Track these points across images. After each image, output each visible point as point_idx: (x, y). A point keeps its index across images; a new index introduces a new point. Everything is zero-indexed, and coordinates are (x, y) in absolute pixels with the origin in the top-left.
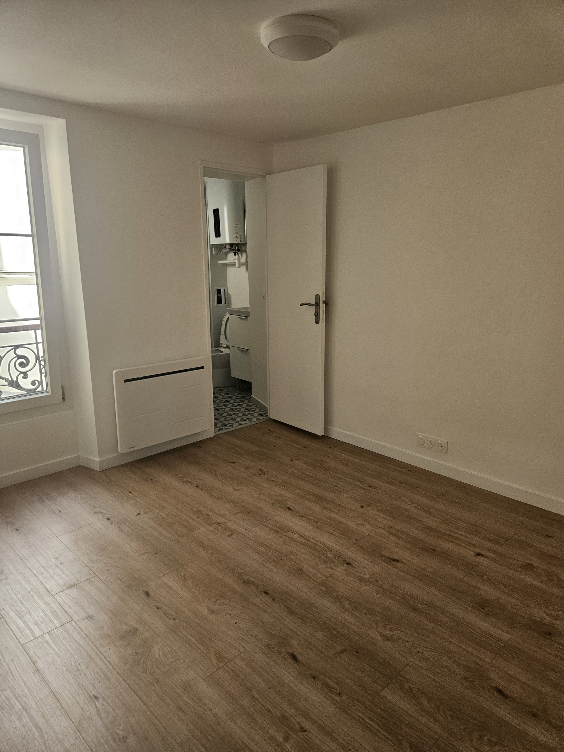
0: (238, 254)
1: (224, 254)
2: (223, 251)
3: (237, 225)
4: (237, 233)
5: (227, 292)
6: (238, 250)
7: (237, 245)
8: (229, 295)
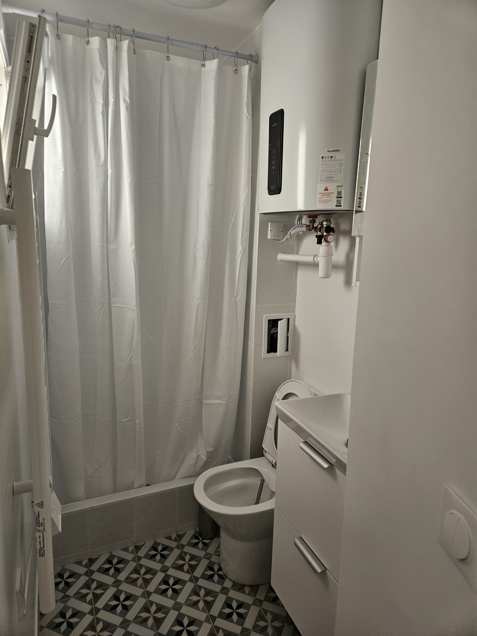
0: (326, 241)
1: (294, 237)
2: (293, 231)
3: (333, 154)
4: (330, 179)
5: (294, 325)
6: (329, 230)
7: (328, 214)
8: (296, 333)
